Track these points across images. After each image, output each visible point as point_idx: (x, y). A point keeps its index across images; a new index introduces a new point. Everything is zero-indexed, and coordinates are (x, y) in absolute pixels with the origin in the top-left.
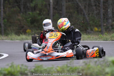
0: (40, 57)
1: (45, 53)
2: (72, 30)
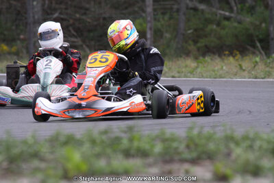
0: (68, 110)
1: (78, 102)
2: (143, 50)
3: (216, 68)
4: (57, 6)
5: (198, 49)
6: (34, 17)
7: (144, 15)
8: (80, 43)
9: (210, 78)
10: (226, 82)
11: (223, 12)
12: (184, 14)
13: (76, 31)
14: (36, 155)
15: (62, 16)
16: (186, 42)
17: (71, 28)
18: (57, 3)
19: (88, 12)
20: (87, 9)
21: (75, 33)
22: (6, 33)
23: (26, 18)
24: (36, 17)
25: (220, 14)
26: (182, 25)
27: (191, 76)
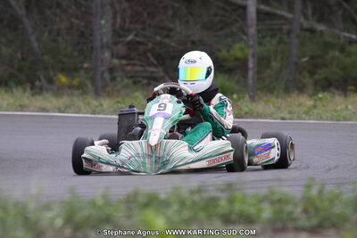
3: (339, 108)
4: (132, 26)
5: (316, 83)
6: (101, 40)
7: (245, 38)
8: (162, 74)
9: (332, 120)
10: (352, 126)
11: (347, 35)
12: (298, 36)
13: (156, 59)
14: (107, 220)
15: (138, 39)
16: (300, 73)
17: (149, 55)
18: (131, 22)
19: (172, 34)
20: (170, 30)
21: (155, 62)
22: (65, 60)
23: (91, 42)
24: (105, 40)
25: (345, 37)
26: (295, 52)
27: (307, 118)
